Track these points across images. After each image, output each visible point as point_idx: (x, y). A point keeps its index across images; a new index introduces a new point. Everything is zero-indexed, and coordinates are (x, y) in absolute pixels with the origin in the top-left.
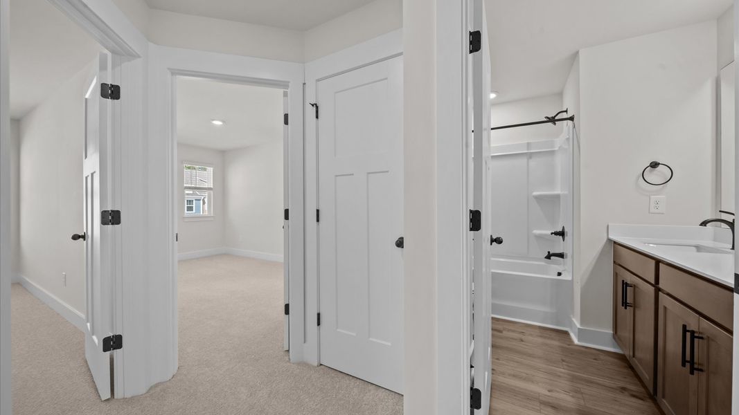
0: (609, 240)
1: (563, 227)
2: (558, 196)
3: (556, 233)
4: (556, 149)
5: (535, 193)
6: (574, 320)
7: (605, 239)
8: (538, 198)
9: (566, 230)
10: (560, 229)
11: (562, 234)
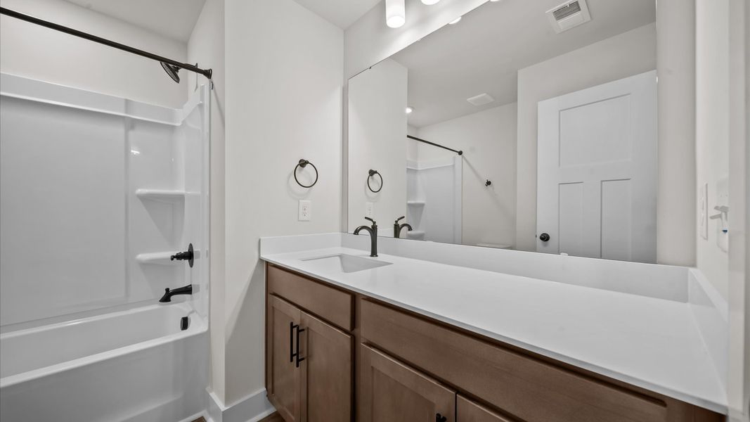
0: (261, 260)
1: (191, 245)
2: (181, 198)
3: (179, 257)
4: (178, 124)
5: (140, 191)
6: (213, 395)
7: (256, 260)
8: (146, 199)
9: (195, 250)
10: (184, 249)
11: (189, 256)
